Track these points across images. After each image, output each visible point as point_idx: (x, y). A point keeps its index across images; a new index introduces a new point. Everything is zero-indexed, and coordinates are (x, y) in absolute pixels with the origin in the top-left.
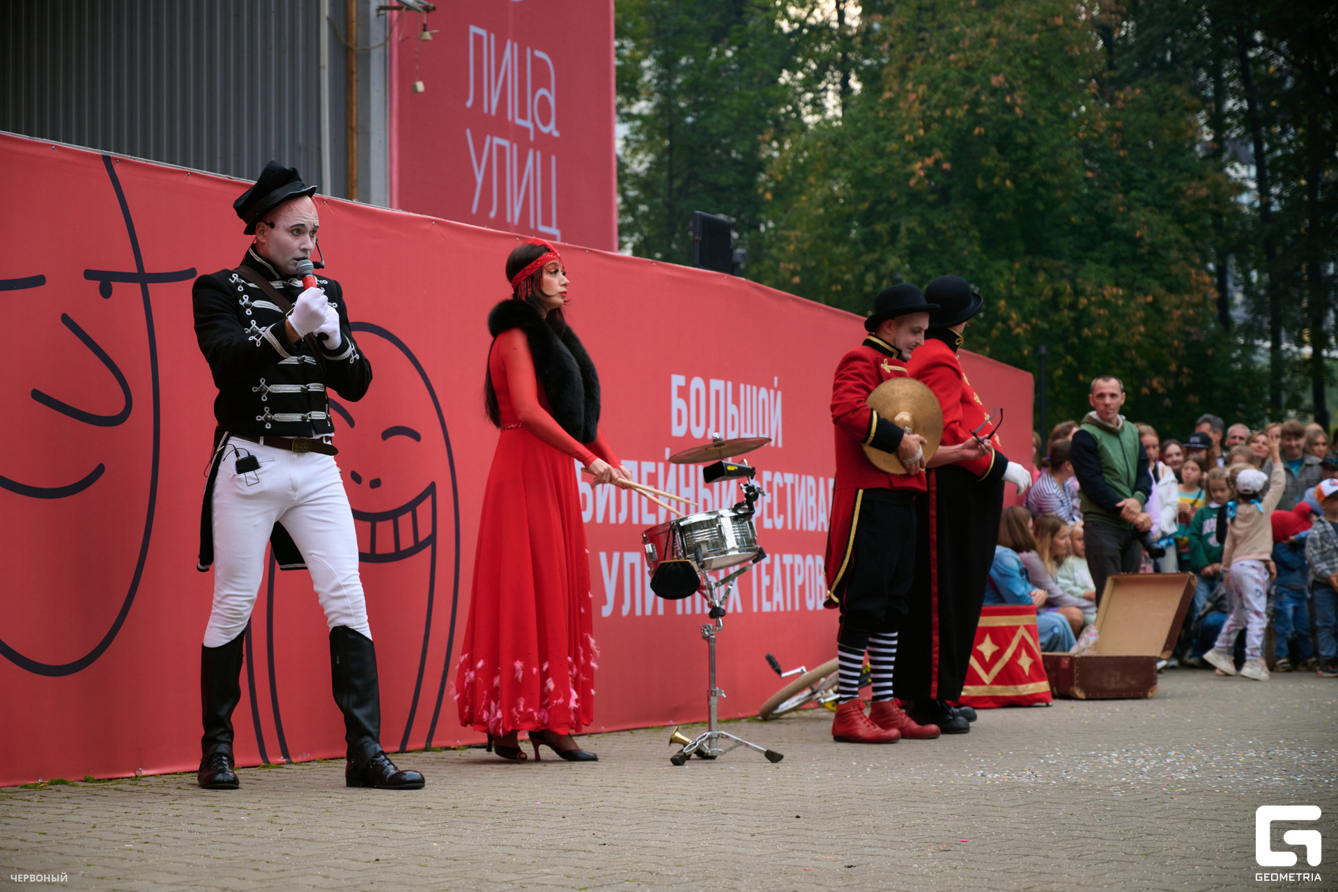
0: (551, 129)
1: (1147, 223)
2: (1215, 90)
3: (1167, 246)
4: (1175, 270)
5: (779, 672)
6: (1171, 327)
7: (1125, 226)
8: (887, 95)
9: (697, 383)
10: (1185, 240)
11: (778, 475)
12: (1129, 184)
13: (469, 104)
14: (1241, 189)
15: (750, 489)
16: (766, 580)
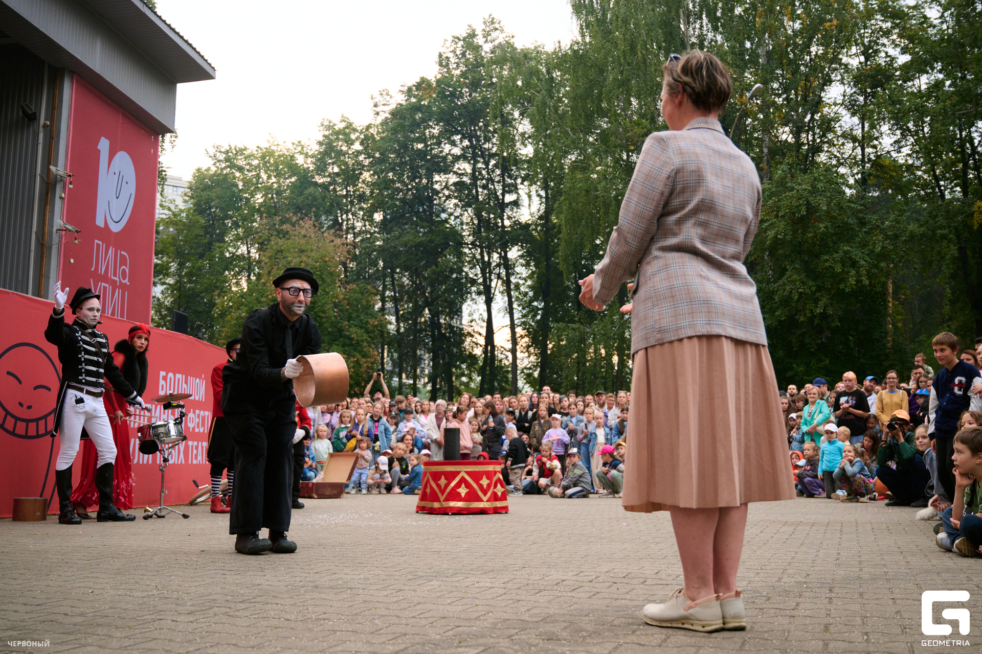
0: (126, 281)
1: (356, 332)
2: (383, 288)
3: (363, 341)
4: (365, 349)
5: (198, 487)
6: (363, 370)
7: (348, 333)
8: (263, 281)
9: (171, 375)
10: (369, 339)
11: (202, 412)
12: (350, 318)
13: (93, 269)
14: (391, 323)
15: (182, 413)
16: (195, 452)
